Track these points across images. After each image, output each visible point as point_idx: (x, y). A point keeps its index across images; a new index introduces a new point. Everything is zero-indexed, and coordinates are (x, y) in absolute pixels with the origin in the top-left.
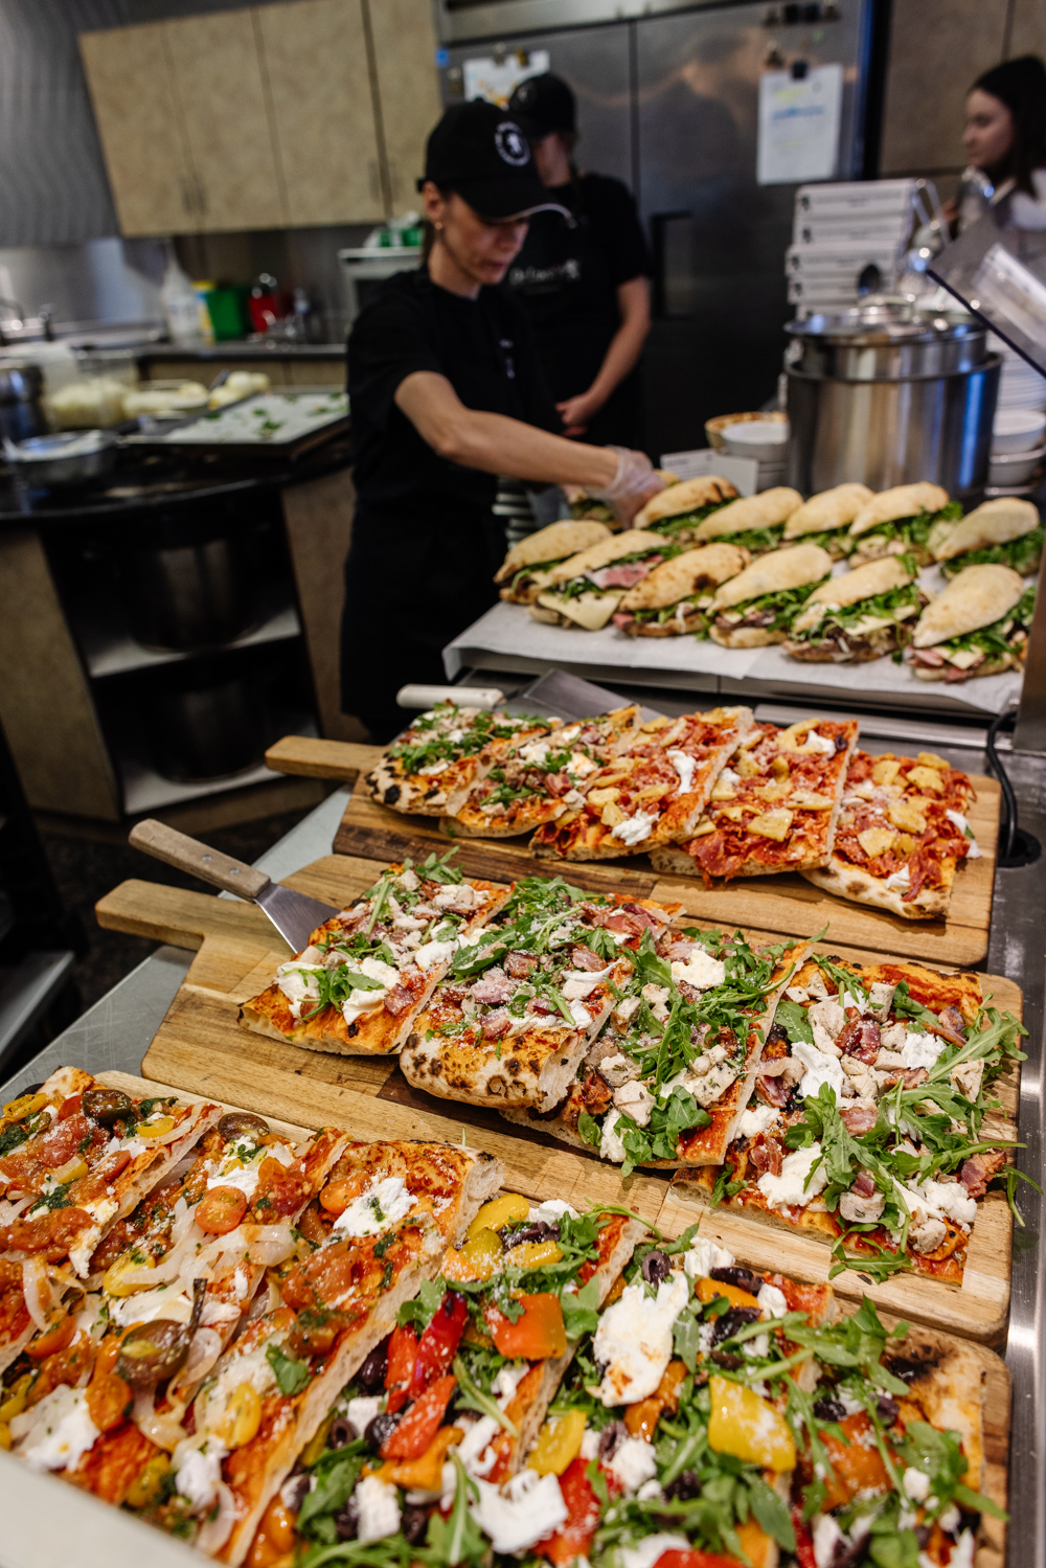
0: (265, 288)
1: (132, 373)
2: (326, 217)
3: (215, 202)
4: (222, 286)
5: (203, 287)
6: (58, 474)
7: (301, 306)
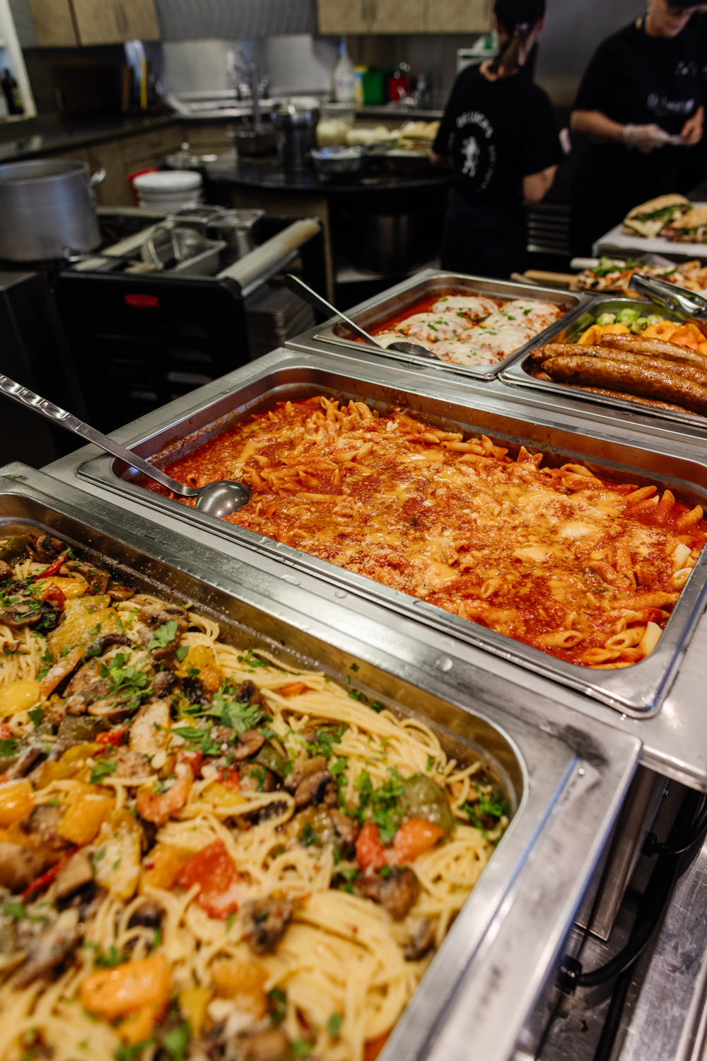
0: (402, 72)
1: (351, 118)
2: (451, 27)
3: (382, 14)
4: (372, 70)
5: (361, 70)
6: (338, 168)
7: (421, 85)
